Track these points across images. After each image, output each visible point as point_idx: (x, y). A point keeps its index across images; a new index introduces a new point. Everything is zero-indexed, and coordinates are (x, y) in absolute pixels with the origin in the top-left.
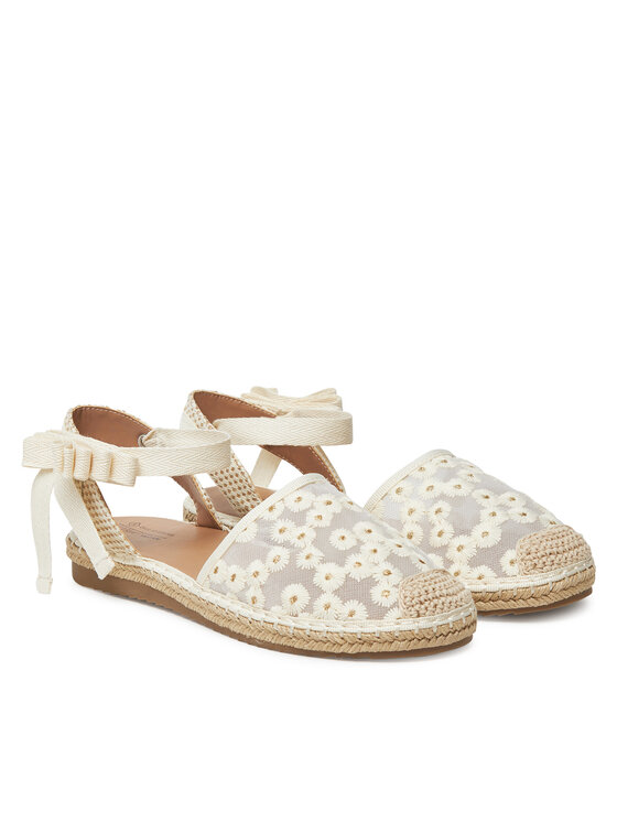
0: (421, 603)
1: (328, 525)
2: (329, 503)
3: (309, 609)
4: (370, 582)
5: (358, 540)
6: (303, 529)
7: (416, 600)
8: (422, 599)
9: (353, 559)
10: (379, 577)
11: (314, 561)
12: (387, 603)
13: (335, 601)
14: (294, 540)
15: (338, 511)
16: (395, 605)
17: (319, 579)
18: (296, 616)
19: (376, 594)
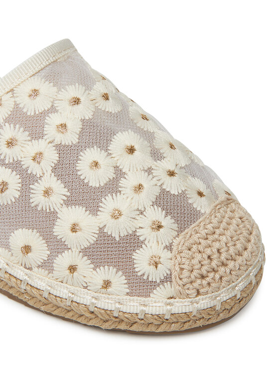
0: (203, 277)
1: (75, 140)
2: (77, 101)
3: (47, 265)
4: (133, 242)
5: (116, 167)
6: (40, 145)
7: (195, 273)
8: (204, 271)
9: (109, 203)
10: (145, 233)
11: (56, 200)
12: (156, 275)
13: (84, 265)
14: (28, 163)
15: (88, 115)
16: (168, 279)
17: (61, 229)
18: (30, 269)
19: (141, 260)
